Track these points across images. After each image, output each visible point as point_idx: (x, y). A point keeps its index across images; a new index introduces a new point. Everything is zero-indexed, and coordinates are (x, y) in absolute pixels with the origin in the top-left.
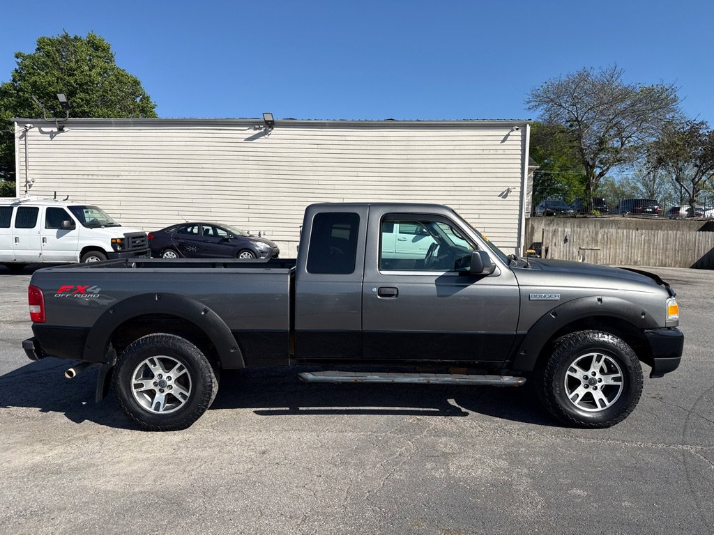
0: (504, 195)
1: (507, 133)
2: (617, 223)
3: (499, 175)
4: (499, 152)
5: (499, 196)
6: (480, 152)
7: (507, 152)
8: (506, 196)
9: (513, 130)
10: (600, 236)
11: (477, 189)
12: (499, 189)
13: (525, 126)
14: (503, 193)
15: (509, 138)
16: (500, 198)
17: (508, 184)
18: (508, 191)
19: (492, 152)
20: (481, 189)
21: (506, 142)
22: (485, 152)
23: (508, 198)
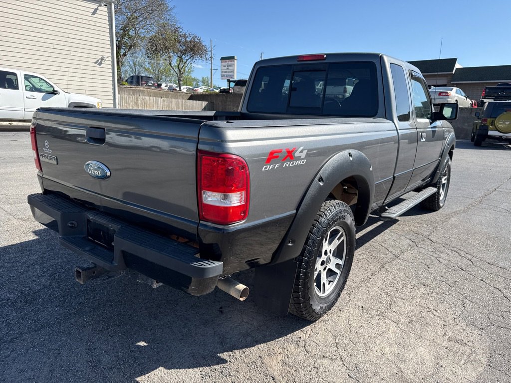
0: (99, 62)
1: (96, 7)
2: (143, 92)
3: (93, 44)
4: (91, 23)
5: (95, 63)
6: (74, 19)
7: (98, 24)
8: (100, 64)
9: (100, 6)
10: (139, 102)
11: (75, 54)
12: (95, 56)
13: (111, 4)
14: (98, 61)
15: (98, 12)
16: (96, 65)
17: (101, 53)
18: (102, 59)
19: (84, 21)
20: (80, 54)
21: (96, 15)
22: (79, 20)
23: (102, 65)
